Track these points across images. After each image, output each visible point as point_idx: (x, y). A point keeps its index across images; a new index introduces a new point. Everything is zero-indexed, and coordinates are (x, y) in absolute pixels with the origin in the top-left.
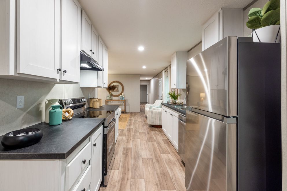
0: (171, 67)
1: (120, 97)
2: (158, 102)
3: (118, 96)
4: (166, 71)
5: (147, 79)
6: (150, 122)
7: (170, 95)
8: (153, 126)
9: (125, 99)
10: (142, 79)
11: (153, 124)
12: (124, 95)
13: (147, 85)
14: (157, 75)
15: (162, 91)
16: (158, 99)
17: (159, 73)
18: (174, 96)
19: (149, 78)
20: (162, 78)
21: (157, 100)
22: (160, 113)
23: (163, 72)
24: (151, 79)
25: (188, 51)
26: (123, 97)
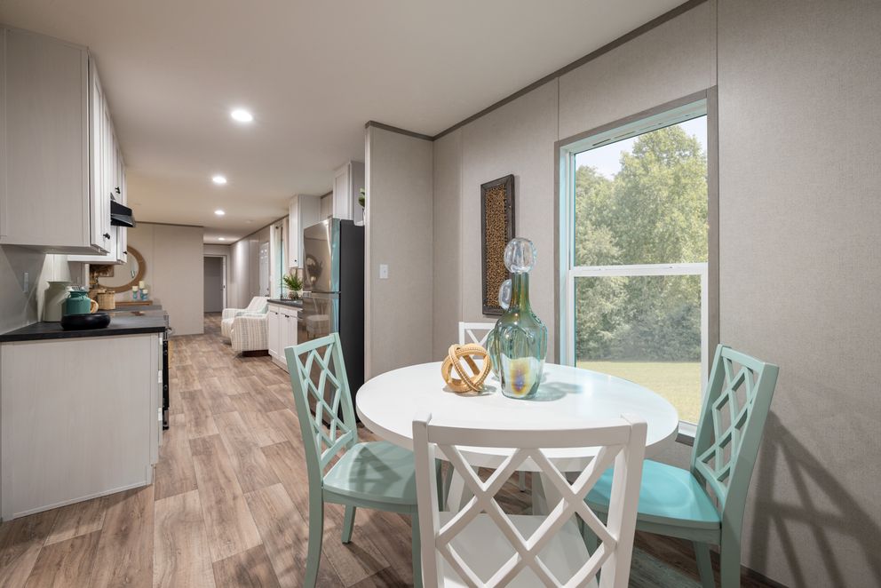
0: (288, 221)
1: (130, 291)
2: (259, 303)
3: (127, 288)
4: (280, 229)
5: (222, 239)
6: (239, 346)
7: (287, 281)
8: (247, 355)
9: (151, 298)
10: (208, 239)
11: (246, 349)
12: (146, 287)
13: (222, 258)
14: (256, 234)
15: (270, 274)
16: (258, 295)
17: (260, 230)
18: (293, 284)
19: (231, 239)
20: (269, 241)
21: (255, 298)
22: (263, 323)
23: (272, 228)
24: (237, 242)
25: (322, 197)
26: (145, 292)
